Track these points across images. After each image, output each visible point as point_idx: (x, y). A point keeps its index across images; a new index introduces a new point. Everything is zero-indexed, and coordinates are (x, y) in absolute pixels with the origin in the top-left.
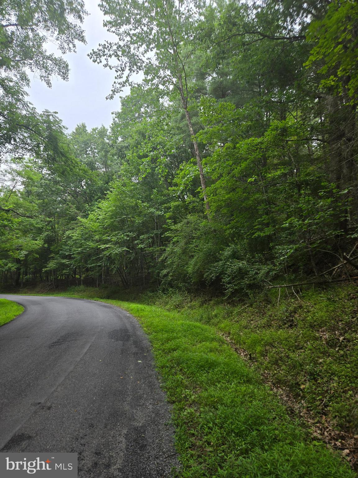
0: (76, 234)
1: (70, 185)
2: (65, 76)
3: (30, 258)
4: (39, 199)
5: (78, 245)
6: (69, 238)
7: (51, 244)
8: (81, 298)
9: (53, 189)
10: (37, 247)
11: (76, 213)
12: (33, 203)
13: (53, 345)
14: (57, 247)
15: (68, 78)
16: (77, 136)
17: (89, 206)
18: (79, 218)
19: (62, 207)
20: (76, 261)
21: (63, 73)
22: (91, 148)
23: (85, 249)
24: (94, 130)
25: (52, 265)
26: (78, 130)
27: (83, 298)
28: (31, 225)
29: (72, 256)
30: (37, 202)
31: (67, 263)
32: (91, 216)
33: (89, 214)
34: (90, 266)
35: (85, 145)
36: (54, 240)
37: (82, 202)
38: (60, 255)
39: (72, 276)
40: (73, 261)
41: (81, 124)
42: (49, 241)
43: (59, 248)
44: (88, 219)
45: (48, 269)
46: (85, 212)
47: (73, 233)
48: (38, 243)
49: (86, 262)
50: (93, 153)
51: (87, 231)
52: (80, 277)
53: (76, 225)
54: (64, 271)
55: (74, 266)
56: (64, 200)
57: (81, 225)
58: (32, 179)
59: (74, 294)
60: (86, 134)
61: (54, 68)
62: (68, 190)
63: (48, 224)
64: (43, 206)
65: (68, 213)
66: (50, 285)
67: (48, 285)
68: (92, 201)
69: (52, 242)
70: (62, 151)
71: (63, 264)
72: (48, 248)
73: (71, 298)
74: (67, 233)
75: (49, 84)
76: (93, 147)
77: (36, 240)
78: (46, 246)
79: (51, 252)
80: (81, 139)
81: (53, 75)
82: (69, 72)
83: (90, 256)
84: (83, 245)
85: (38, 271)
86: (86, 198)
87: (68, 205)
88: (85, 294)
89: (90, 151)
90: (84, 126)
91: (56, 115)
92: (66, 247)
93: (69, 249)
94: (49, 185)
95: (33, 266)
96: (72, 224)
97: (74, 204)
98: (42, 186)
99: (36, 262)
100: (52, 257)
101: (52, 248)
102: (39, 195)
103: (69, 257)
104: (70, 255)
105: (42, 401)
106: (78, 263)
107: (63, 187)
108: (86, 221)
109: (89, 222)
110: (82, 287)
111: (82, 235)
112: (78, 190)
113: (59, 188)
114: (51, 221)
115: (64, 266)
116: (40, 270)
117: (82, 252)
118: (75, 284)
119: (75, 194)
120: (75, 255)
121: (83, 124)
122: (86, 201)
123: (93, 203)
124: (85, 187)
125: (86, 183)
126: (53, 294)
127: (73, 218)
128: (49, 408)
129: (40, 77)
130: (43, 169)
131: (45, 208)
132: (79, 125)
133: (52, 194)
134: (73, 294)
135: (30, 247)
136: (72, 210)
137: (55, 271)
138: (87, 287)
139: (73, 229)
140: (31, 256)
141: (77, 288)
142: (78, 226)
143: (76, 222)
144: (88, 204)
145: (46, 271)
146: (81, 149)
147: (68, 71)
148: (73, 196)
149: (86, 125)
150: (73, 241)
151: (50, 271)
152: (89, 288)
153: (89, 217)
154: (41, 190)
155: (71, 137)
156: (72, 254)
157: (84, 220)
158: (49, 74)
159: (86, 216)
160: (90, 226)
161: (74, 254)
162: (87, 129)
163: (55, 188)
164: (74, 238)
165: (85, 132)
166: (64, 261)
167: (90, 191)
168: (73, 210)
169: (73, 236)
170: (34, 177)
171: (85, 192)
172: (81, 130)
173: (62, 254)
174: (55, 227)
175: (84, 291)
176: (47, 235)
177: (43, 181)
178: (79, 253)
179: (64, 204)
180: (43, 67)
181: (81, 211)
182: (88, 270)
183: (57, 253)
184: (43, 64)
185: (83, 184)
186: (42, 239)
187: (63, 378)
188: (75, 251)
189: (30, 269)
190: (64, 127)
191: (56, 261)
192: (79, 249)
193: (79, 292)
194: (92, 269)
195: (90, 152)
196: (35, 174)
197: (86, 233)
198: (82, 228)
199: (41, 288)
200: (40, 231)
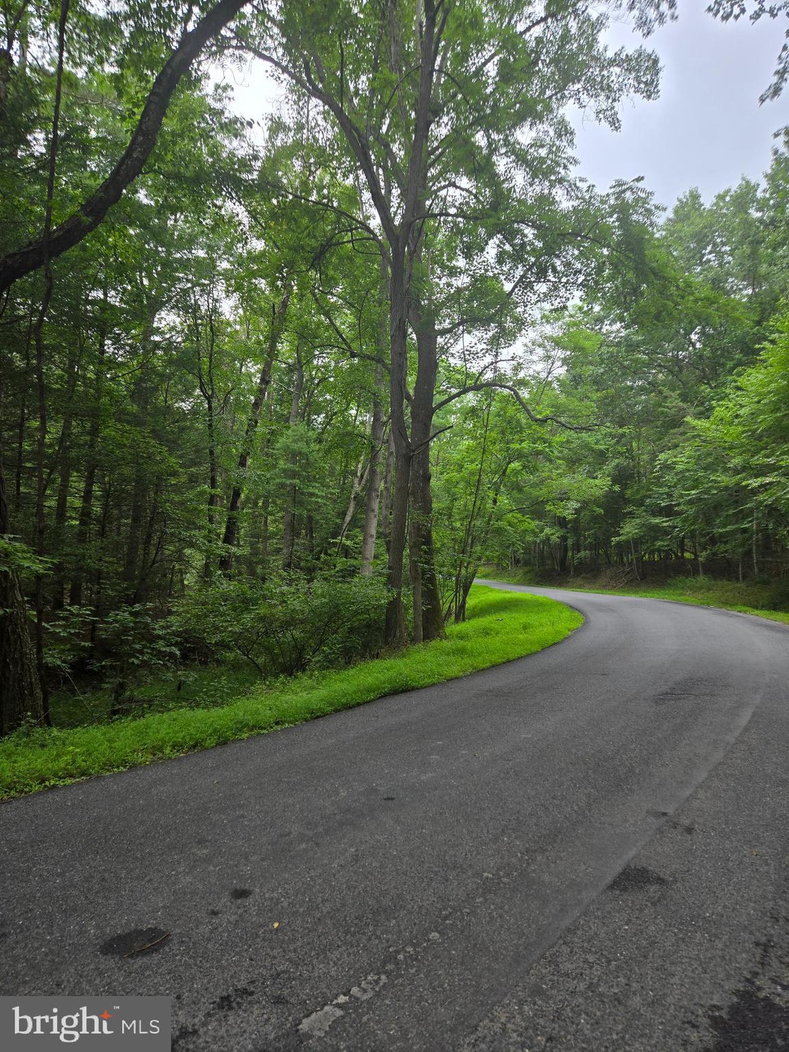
0: (682, 458)
1: (661, 346)
2: (650, 90)
3: (585, 515)
4: (597, 390)
5: (690, 483)
6: (667, 467)
7: (626, 484)
8: (704, 605)
9: (626, 363)
10: (599, 493)
11: (681, 409)
12: (585, 400)
13: (661, 699)
14: (638, 490)
15: (658, 91)
16: (679, 226)
17: (712, 388)
18: (688, 419)
19: (646, 401)
20: (685, 521)
21: (646, 83)
22: (715, 245)
23: (707, 491)
24: (721, 197)
25: (629, 529)
26: (681, 212)
27: (708, 604)
28: (586, 446)
29: (676, 509)
30: (595, 396)
31: (665, 524)
32: (719, 412)
33: (713, 408)
34: (720, 530)
35: (699, 242)
36: (631, 476)
37: (693, 382)
38: (647, 506)
39: (676, 555)
40: (678, 521)
41: (687, 194)
42: (622, 477)
43: (643, 492)
44: (712, 419)
45: (623, 538)
46: (703, 404)
47: (675, 457)
48: (600, 484)
49: (709, 522)
50: (720, 255)
51: (710, 448)
52: (696, 556)
53: (681, 438)
54: (659, 543)
55: (681, 531)
56: (649, 383)
57: (694, 437)
58: (582, 349)
59: (685, 595)
60: (701, 215)
61: (626, 82)
62: (658, 358)
63: (618, 442)
64: (606, 405)
65: (662, 413)
66: (628, 573)
67: (623, 572)
68: (718, 375)
69: (627, 479)
70: (654, 265)
71: (656, 528)
72: (621, 495)
73: (678, 603)
74: (662, 456)
75: (615, 123)
76: (719, 240)
77: (596, 478)
78: (617, 488)
79: (627, 502)
80: (687, 230)
81: (623, 98)
82: (661, 74)
83: (717, 507)
84: (702, 483)
85: (601, 543)
86: (703, 370)
87: (660, 392)
88: (710, 595)
89: (710, 253)
90: (695, 196)
91: (640, 185)
92: (661, 490)
93: (666, 493)
94: (617, 356)
95: (592, 531)
96: (673, 435)
97: (673, 390)
98: (602, 362)
99: (595, 523)
100: (630, 513)
101: (628, 492)
102: (597, 382)
103: (668, 512)
104: (670, 507)
105: (671, 811)
106: (692, 524)
107: (647, 354)
108: (708, 425)
109: (714, 427)
110: (702, 579)
111: (699, 458)
112: (681, 354)
113: (638, 358)
114: (623, 435)
115: (656, 531)
116: (607, 542)
117: (699, 500)
118: (687, 573)
119: (676, 366)
120: (682, 507)
121: (691, 192)
122: (704, 379)
123: (722, 379)
124: (698, 345)
125: (703, 333)
126: (636, 592)
127: (676, 422)
128: (689, 830)
129: (595, 115)
130: (602, 322)
131: (610, 408)
132: (681, 197)
133: (623, 374)
134: (681, 595)
135: (584, 491)
136: (671, 402)
137: (637, 542)
138: (715, 580)
139: (676, 446)
140: (587, 512)
141: (690, 581)
142: (688, 440)
143: (681, 429)
144: (708, 384)
145: (619, 543)
146: (688, 255)
147: (657, 74)
148: (671, 371)
149: (699, 192)
150: (676, 474)
151: (627, 542)
152: (720, 583)
153: (716, 414)
154: (602, 370)
155: (664, 233)
156: (675, 505)
157: (701, 424)
158: (614, 100)
159: (705, 414)
160: (719, 434)
161: (678, 505)
162: (702, 200)
163: (631, 360)
164: (680, 467)
165: (698, 209)
166: (657, 521)
167: (714, 351)
168: (674, 402)
169: (675, 463)
170: (587, 344)
171: (701, 357)
172: (689, 207)
173: (651, 505)
174: (632, 446)
175: (709, 589)
176: (617, 466)
177: (604, 349)
178: (690, 502)
179: (651, 392)
180: (602, 88)
181: (692, 402)
182: (713, 541)
183: (640, 503)
184: (601, 82)
185: (694, 337)
186: (608, 476)
187: (705, 775)
188: (682, 496)
189: (586, 539)
190: (657, 208)
191: (638, 521)
192: (693, 492)
193: (695, 589)
194: (723, 538)
195: (712, 257)
196: (587, 338)
197: (709, 454)
198: (698, 442)
199: (611, 579)
200: (602, 456)
